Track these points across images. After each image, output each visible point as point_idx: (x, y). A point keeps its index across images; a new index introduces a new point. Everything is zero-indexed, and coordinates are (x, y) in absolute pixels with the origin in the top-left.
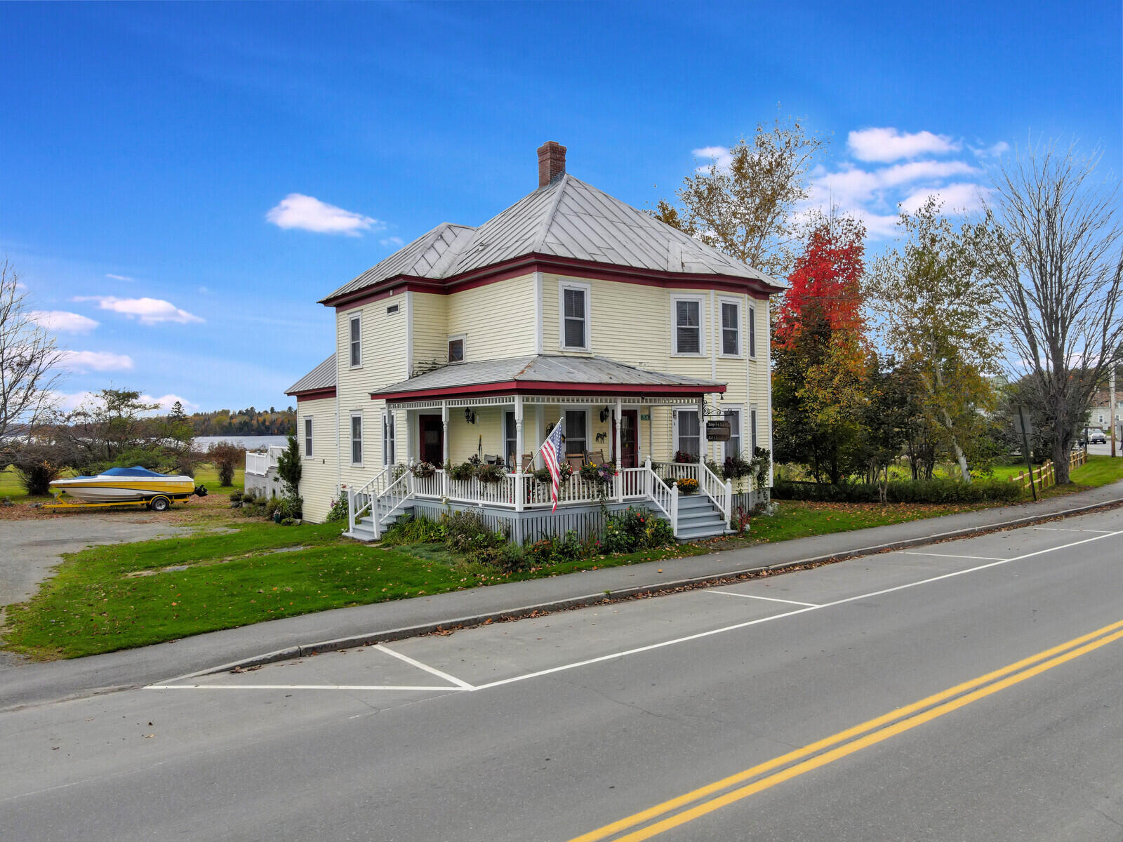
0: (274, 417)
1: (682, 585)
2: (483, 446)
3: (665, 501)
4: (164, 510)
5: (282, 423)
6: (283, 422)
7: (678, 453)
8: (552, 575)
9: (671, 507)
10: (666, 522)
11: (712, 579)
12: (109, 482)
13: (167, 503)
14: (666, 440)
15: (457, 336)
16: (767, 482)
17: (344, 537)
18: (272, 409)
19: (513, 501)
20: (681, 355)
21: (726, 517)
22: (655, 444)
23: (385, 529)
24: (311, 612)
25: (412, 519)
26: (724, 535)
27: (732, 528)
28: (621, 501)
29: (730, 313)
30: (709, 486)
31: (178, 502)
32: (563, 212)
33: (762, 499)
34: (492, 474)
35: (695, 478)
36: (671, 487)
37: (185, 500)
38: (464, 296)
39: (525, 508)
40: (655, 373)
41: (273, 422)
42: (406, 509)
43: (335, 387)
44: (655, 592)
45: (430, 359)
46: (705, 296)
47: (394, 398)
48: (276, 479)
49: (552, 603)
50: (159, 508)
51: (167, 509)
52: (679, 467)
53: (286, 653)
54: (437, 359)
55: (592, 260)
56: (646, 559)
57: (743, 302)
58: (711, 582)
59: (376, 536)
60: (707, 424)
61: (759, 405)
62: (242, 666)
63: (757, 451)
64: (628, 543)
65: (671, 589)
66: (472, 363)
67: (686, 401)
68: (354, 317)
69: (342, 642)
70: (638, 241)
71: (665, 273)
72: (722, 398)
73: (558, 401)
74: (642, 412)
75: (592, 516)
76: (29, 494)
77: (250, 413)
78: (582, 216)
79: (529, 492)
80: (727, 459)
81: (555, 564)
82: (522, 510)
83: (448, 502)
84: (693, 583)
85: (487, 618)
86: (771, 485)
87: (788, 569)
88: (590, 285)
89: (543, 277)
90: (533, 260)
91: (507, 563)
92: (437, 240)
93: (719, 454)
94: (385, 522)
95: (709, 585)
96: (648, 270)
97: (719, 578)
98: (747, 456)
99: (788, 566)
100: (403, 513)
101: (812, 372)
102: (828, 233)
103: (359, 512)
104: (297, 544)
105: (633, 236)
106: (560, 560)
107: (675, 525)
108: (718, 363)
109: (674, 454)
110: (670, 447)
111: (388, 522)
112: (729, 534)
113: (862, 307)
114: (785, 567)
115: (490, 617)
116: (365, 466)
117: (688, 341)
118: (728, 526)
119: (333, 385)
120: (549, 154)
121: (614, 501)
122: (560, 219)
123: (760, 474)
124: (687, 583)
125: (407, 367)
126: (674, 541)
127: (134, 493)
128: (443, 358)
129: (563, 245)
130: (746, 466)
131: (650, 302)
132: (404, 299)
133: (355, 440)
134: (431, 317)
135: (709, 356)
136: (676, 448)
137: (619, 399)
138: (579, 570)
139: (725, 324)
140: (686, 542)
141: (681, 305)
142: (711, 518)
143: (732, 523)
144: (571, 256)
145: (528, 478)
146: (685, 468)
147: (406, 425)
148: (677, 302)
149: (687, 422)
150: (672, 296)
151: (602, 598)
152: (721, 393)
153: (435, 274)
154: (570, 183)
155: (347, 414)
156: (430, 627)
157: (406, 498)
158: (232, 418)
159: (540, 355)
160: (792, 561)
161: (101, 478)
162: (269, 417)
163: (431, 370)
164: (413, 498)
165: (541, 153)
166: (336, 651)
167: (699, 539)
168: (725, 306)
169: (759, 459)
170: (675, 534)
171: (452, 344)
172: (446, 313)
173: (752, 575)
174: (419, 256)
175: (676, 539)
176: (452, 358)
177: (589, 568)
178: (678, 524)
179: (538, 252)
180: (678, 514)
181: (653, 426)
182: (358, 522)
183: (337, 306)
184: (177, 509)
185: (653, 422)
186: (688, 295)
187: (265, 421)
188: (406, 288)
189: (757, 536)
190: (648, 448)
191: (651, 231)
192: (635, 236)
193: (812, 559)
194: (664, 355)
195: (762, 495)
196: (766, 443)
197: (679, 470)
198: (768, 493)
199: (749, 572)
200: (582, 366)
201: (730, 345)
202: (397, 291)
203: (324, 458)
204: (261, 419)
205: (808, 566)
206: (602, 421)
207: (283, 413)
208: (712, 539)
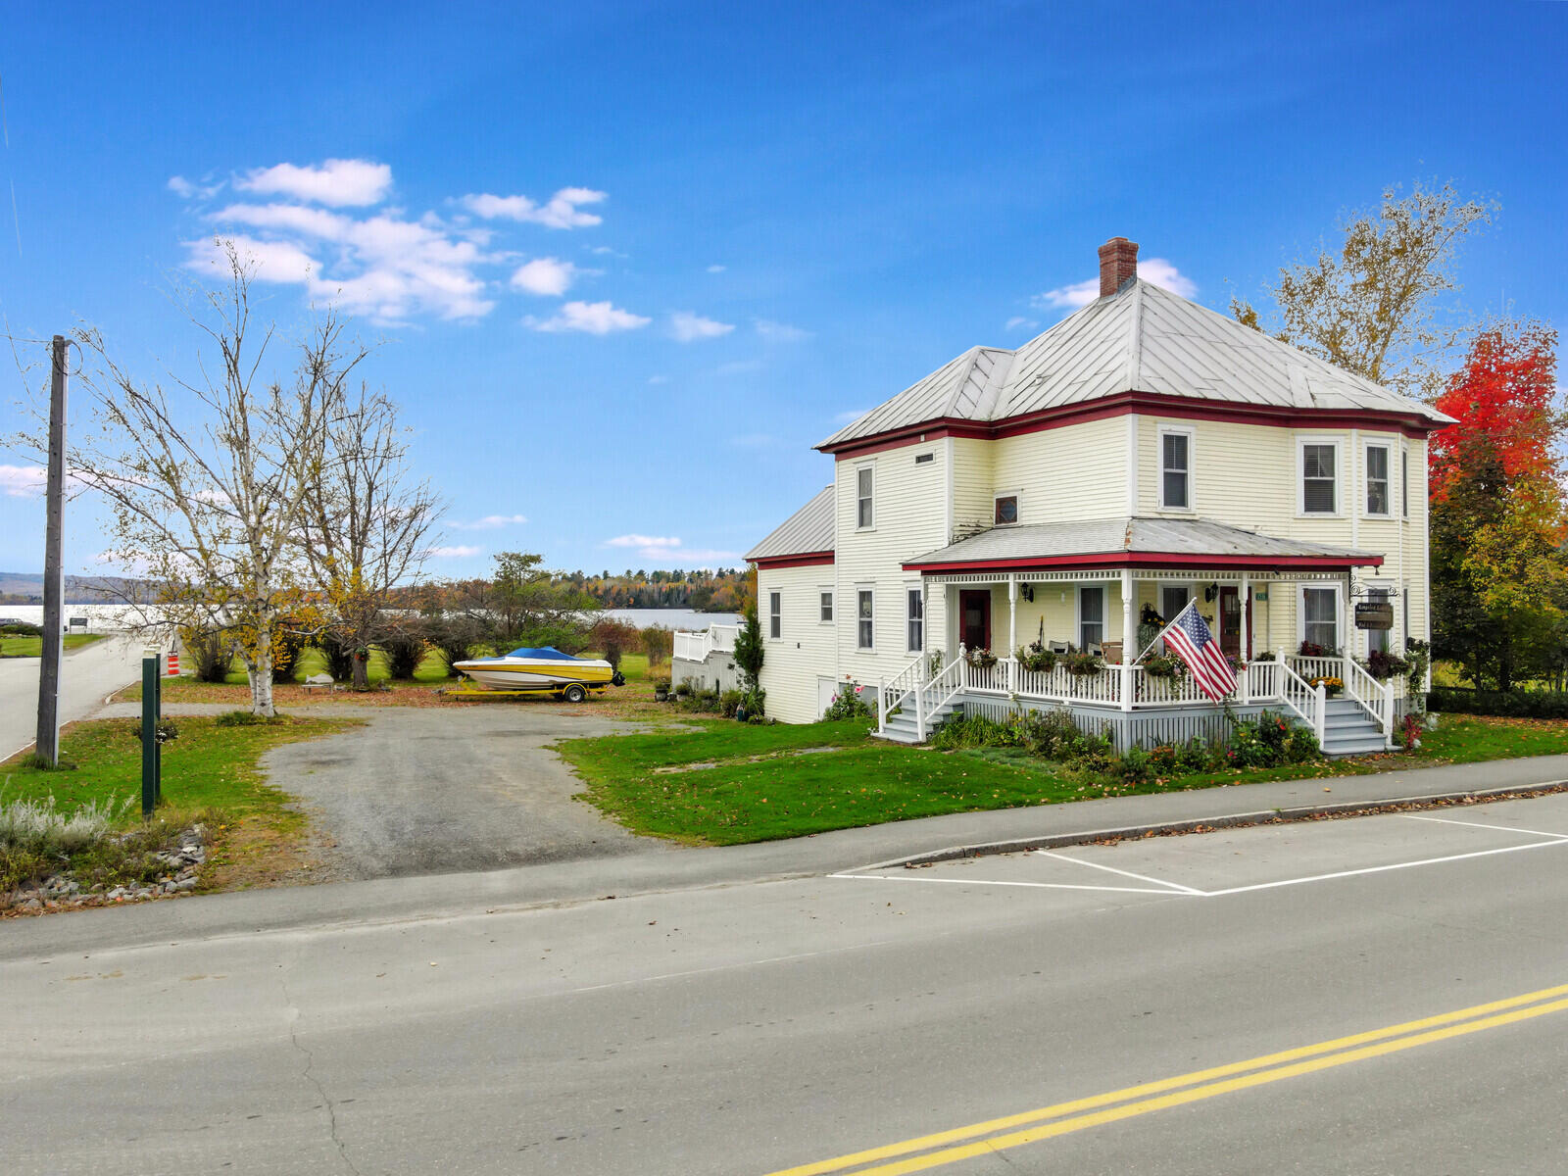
0: (609, 584)
1: (1366, 807)
2: (1044, 631)
3: (1306, 705)
4: (579, 701)
5: (619, 593)
6: (620, 590)
7: (1305, 645)
8: (1187, 789)
9: (1315, 715)
10: (1310, 731)
11: (1403, 803)
12: (520, 665)
13: (583, 693)
14: (1288, 627)
15: (1008, 492)
16: (1422, 686)
17: (873, 738)
18: (606, 574)
19: (1116, 698)
20: (1310, 515)
21: (1385, 729)
22: (1274, 632)
23: (931, 729)
24: (935, 814)
25: (961, 718)
26: (1386, 752)
27: (1394, 744)
28: (1246, 703)
29: (1377, 460)
30: (1360, 687)
31: (594, 691)
32: (1150, 333)
33: (1416, 709)
34: (1091, 665)
35: (1336, 676)
36: (1315, 687)
37: (600, 690)
38: (1018, 442)
39: (1134, 708)
40: (1283, 540)
41: (607, 592)
42: (954, 706)
43: (833, 551)
44: (1336, 813)
45: (973, 521)
46: (1343, 437)
47: (930, 570)
48: (731, 667)
49: (1216, 818)
50: (574, 699)
51: (582, 700)
52: (1306, 662)
53: (951, 852)
54: (981, 521)
55: (1201, 397)
56: (1297, 775)
57: (1394, 443)
58: (1402, 806)
59: (921, 738)
60: (1357, 607)
61: (1412, 581)
62: (914, 862)
63: (1410, 643)
64: (1265, 756)
65: (1352, 812)
66: (1030, 526)
67: (1318, 576)
68: (863, 466)
69: (1003, 846)
70: (1248, 367)
71: (1292, 409)
72: (1377, 573)
73: (1155, 575)
74: (1257, 589)
75: (1211, 720)
76: (392, 678)
77: (576, 579)
78: (1173, 336)
79: (1137, 688)
80: (1373, 653)
81: (1183, 777)
82: (1130, 710)
83: (1017, 698)
84: (1379, 806)
85: (1147, 830)
86: (1428, 690)
87: (1501, 796)
88: (1193, 428)
89: (1139, 420)
90: (1130, 399)
91: (1130, 773)
92: (973, 370)
93: (1361, 646)
94: (931, 721)
95: (1399, 809)
96: (1271, 407)
97: (1411, 803)
98: (1397, 647)
99: (1500, 793)
100: (951, 710)
101: (1482, 536)
102: (1500, 339)
103: (891, 708)
104: (823, 745)
105: (1241, 361)
106: (1186, 772)
107: (1321, 736)
108: (1361, 526)
109: (1299, 645)
110: (1293, 636)
111: (935, 721)
112: (1392, 751)
113: (1552, 442)
114: (1495, 794)
115: (1151, 829)
116: (878, 652)
117: (1319, 496)
118: (1389, 741)
119: (827, 549)
120: (1116, 254)
121: (1237, 703)
122: (1148, 343)
123: (1415, 674)
124: (1372, 806)
125: (946, 530)
126: (1321, 756)
127: (546, 679)
128: (989, 517)
129: (1163, 378)
130: (1400, 663)
131: (1268, 448)
132: (943, 447)
133: (862, 619)
134: (978, 468)
135: (1349, 516)
136: (1301, 637)
137: (1245, 574)
138: (1218, 784)
139: (1371, 473)
140: (1337, 758)
141: (1311, 452)
142: (1365, 729)
143: (1393, 737)
144: (1176, 393)
145: (1137, 671)
146: (1315, 664)
147: (944, 603)
148: (1305, 447)
149: (1319, 604)
150: (1298, 438)
151: (1272, 816)
152: (1377, 566)
153: (980, 414)
154: (1145, 291)
155: (852, 588)
156: (1089, 836)
157: (954, 692)
158: (554, 584)
159: (1133, 518)
160: (1503, 787)
161: (509, 660)
162: (603, 585)
163: (974, 534)
164: (963, 692)
165: (1104, 253)
166: (998, 854)
167: (1353, 756)
168: (1371, 450)
169: (1415, 654)
170: (1322, 747)
171: (1001, 502)
172: (992, 463)
173: (1454, 802)
174: (959, 393)
175: (1325, 754)
176: (1000, 519)
177: (1230, 783)
178: (1325, 735)
179: (1137, 389)
180: (1326, 722)
181: (1271, 607)
182: (889, 720)
183: (836, 453)
184: (593, 700)
185: (1271, 603)
186: (1319, 437)
187: (596, 589)
188: (946, 432)
189: (1432, 755)
190: (1265, 637)
191: (1260, 351)
192: (1243, 361)
193: (1530, 786)
194: (1286, 515)
195: (1415, 702)
196: (1422, 633)
197: (1307, 666)
198: (1424, 700)
199: (1450, 797)
200: (1190, 531)
201: (1377, 501)
202: (931, 435)
203: (799, 641)
204: (592, 587)
205: (1527, 794)
206: (1208, 600)
207: (620, 578)
208: (1372, 755)
